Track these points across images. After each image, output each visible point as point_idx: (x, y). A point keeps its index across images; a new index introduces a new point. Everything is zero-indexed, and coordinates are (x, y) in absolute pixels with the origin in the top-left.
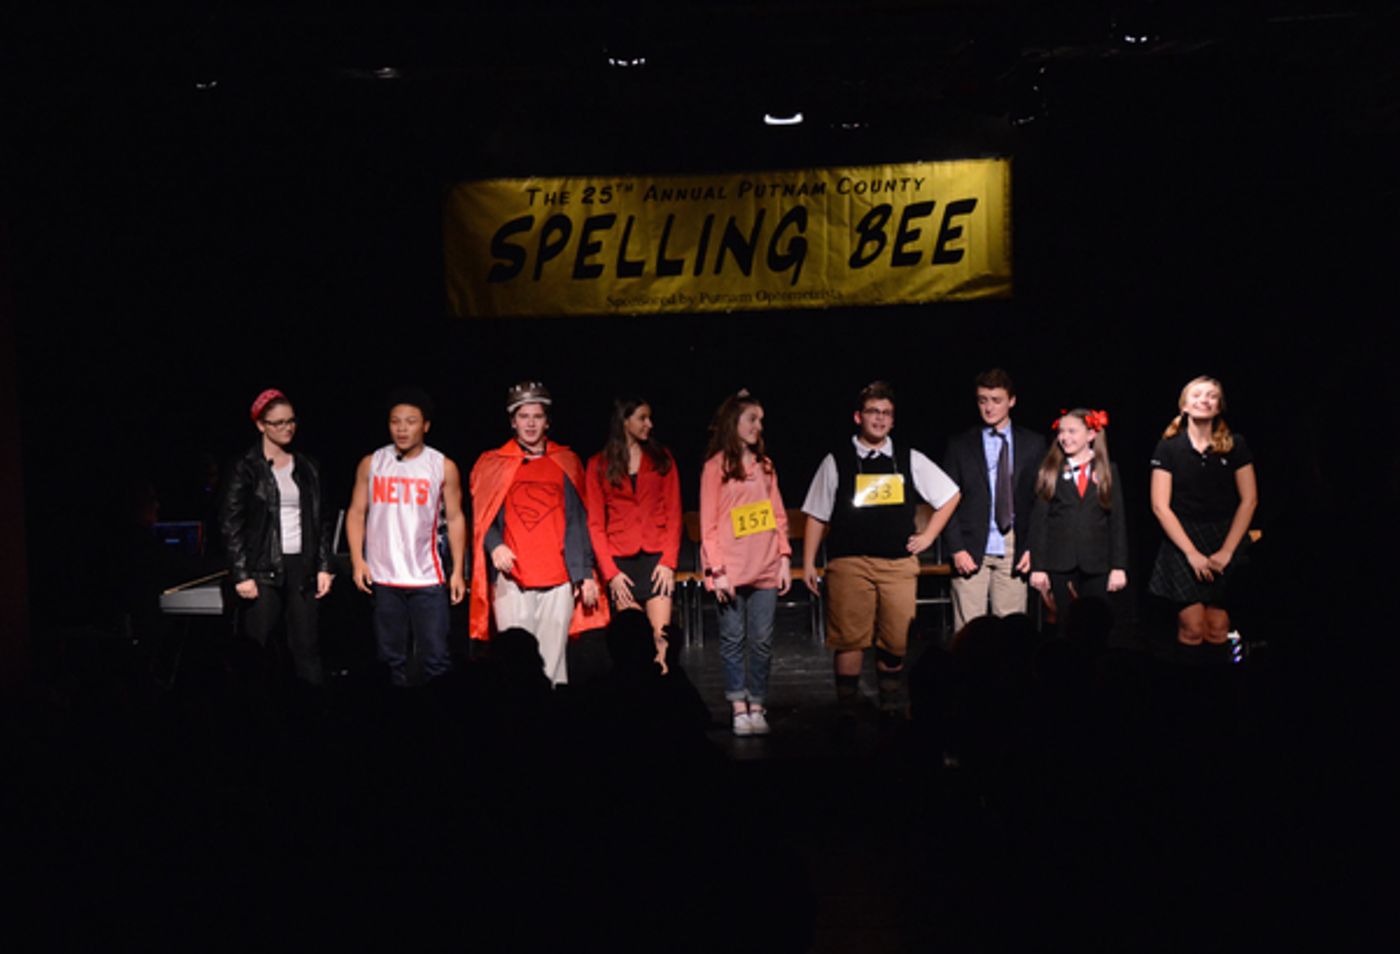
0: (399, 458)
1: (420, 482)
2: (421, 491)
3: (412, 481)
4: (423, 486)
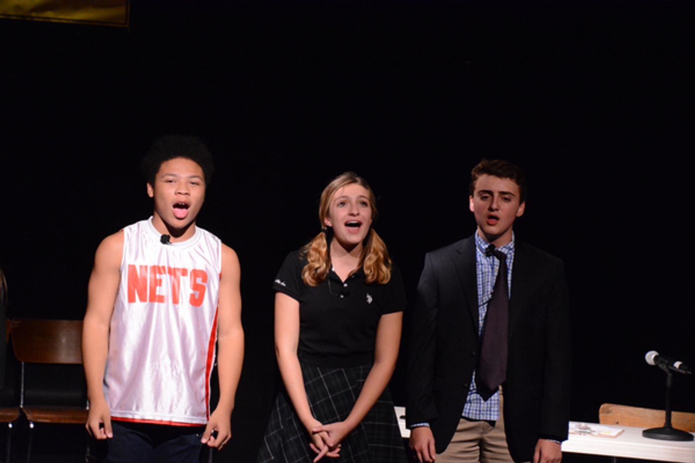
0: (165, 240)
1: (196, 273)
2: (196, 287)
3: (184, 272)
4: (199, 281)
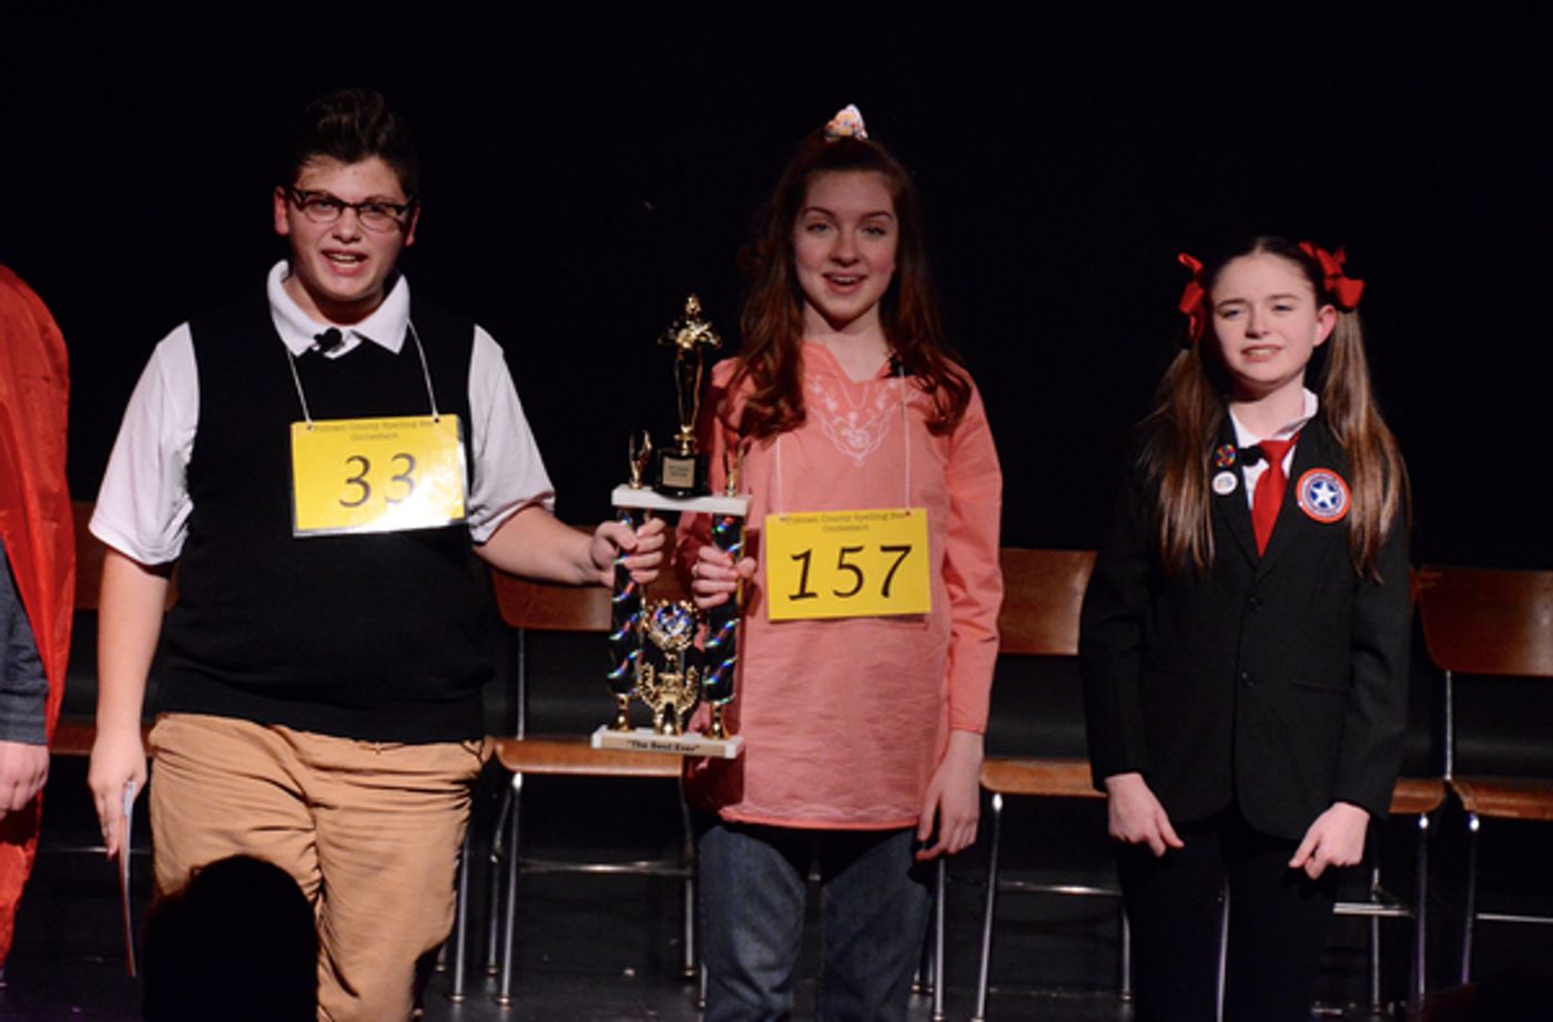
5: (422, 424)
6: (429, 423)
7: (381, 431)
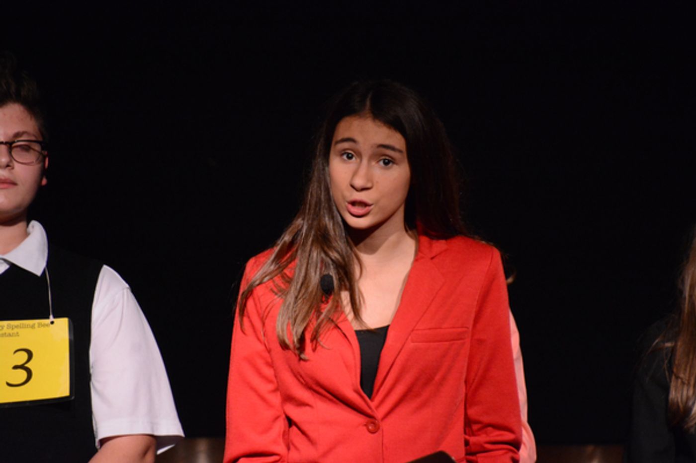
5: (40, 325)
6: (46, 325)
7: (5, 330)
